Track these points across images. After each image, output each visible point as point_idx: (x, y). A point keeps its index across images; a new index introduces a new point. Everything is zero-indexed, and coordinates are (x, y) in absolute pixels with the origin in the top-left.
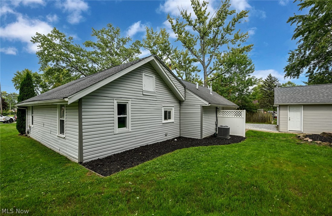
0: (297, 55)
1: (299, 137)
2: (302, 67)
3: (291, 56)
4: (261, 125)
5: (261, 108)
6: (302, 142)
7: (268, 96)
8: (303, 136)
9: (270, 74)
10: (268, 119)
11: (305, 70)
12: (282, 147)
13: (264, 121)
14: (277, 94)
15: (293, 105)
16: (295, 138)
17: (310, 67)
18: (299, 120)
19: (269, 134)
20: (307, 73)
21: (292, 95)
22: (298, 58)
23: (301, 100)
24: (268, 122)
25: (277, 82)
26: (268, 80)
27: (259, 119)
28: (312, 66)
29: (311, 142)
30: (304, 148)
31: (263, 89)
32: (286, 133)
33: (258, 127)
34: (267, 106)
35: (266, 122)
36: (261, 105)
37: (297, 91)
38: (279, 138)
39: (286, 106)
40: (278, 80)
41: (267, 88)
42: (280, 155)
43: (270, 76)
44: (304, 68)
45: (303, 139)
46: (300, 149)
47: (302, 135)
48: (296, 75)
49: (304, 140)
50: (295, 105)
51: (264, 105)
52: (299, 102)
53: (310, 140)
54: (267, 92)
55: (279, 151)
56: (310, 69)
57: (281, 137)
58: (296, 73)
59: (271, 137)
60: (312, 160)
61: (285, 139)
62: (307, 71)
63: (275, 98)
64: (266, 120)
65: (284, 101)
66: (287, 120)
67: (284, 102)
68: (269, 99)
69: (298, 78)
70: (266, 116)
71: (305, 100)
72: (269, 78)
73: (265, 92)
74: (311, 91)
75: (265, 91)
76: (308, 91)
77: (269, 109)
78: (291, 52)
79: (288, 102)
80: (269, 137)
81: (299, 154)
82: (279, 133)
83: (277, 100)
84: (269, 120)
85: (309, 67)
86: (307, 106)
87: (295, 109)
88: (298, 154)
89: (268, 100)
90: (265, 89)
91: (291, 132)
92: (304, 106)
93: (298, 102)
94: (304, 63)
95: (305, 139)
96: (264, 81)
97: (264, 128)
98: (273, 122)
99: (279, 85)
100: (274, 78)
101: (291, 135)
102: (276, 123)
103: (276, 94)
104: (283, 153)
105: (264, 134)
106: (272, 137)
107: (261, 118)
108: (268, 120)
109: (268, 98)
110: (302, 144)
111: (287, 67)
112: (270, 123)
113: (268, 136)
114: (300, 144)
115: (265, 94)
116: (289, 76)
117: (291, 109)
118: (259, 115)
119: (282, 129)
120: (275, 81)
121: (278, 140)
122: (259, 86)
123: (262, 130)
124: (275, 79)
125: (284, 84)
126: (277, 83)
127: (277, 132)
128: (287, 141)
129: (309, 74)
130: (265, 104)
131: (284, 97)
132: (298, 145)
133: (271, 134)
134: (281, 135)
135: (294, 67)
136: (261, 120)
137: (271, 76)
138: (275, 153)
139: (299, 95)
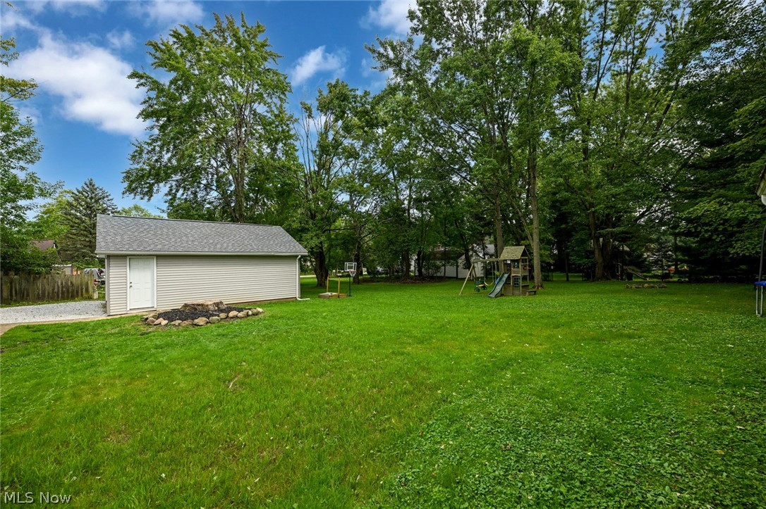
0: (147, 153)
1: (147, 319)
2: (158, 182)
3: (136, 151)
4: (62, 306)
5: (64, 261)
6: (151, 330)
7: (86, 233)
8: (153, 317)
9: (91, 180)
10: (82, 289)
11: (163, 188)
12: (107, 349)
13: (71, 293)
14: (102, 230)
15: (138, 255)
16: (138, 324)
17: (172, 186)
18: (149, 285)
19: (80, 327)
20: (166, 195)
21: (136, 234)
22: (149, 159)
23: (152, 246)
24: (82, 295)
25: (108, 200)
26: (84, 193)
27: (56, 290)
28: (174, 183)
29: (166, 325)
30: (151, 340)
31: (73, 212)
32: (123, 316)
33: (51, 312)
34: (84, 257)
35: (78, 297)
36: (67, 255)
37: (145, 227)
38: (105, 330)
39: (124, 257)
40: (110, 198)
41: (84, 211)
42: (100, 369)
43: (91, 184)
44: (161, 185)
45: (153, 322)
46: (145, 344)
47: (151, 315)
48: (146, 194)
49: (155, 325)
50: (141, 255)
51: (75, 255)
52: (148, 249)
53: (164, 322)
54: (83, 222)
55: (99, 362)
56: (171, 190)
57: (109, 327)
58: (147, 190)
59: (83, 332)
60: (161, 359)
61: (117, 330)
62: (166, 192)
63: (99, 238)
64: (77, 292)
65: (118, 247)
66: (125, 287)
67: (118, 249)
68: (87, 239)
69: (149, 200)
70: (76, 281)
71: (160, 246)
72: (88, 189)
73: (77, 221)
74: (170, 230)
75: (78, 218)
76: (165, 230)
77: (88, 264)
78: (136, 143)
79: (127, 250)
80: (78, 333)
81: (141, 355)
82: (108, 320)
83: (103, 244)
84: (87, 290)
85: (169, 186)
86: (163, 258)
87: (141, 263)
88: (138, 356)
89: (85, 240)
90: (78, 214)
91: (134, 313)
92: (158, 257)
93: (146, 249)
94: (160, 174)
95: (155, 323)
96: (73, 193)
97: (69, 313)
98: (96, 296)
99: (113, 209)
100: (101, 189)
101: (132, 319)
102: (102, 297)
103: (99, 228)
104: (107, 364)
105: (66, 329)
106: (87, 333)
107: (62, 288)
108: (82, 292)
109: (87, 236)
110: (150, 332)
111: (127, 172)
112: (90, 298)
113: (76, 331)
114: (147, 334)
115: (78, 227)
116: (133, 194)
117: (134, 263)
118: (57, 280)
119: (116, 309)
120: (104, 198)
121: (100, 335)
122: (60, 202)
123: (62, 319)
124: (103, 192)
125: (127, 208)
126: (108, 203)
127: (104, 317)
128: (121, 333)
129: (170, 197)
130: (77, 250)
131: (119, 238)
132: (143, 337)
133: (86, 324)
134: (111, 323)
135: (143, 176)
136: (63, 293)
137: (93, 186)
138: (87, 369)
139: (149, 235)
